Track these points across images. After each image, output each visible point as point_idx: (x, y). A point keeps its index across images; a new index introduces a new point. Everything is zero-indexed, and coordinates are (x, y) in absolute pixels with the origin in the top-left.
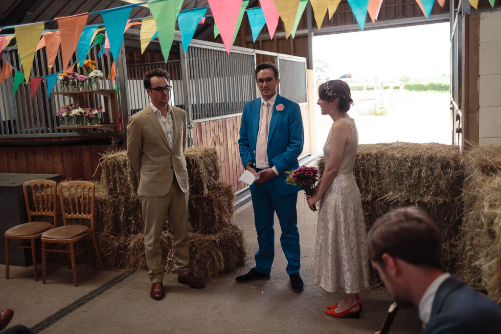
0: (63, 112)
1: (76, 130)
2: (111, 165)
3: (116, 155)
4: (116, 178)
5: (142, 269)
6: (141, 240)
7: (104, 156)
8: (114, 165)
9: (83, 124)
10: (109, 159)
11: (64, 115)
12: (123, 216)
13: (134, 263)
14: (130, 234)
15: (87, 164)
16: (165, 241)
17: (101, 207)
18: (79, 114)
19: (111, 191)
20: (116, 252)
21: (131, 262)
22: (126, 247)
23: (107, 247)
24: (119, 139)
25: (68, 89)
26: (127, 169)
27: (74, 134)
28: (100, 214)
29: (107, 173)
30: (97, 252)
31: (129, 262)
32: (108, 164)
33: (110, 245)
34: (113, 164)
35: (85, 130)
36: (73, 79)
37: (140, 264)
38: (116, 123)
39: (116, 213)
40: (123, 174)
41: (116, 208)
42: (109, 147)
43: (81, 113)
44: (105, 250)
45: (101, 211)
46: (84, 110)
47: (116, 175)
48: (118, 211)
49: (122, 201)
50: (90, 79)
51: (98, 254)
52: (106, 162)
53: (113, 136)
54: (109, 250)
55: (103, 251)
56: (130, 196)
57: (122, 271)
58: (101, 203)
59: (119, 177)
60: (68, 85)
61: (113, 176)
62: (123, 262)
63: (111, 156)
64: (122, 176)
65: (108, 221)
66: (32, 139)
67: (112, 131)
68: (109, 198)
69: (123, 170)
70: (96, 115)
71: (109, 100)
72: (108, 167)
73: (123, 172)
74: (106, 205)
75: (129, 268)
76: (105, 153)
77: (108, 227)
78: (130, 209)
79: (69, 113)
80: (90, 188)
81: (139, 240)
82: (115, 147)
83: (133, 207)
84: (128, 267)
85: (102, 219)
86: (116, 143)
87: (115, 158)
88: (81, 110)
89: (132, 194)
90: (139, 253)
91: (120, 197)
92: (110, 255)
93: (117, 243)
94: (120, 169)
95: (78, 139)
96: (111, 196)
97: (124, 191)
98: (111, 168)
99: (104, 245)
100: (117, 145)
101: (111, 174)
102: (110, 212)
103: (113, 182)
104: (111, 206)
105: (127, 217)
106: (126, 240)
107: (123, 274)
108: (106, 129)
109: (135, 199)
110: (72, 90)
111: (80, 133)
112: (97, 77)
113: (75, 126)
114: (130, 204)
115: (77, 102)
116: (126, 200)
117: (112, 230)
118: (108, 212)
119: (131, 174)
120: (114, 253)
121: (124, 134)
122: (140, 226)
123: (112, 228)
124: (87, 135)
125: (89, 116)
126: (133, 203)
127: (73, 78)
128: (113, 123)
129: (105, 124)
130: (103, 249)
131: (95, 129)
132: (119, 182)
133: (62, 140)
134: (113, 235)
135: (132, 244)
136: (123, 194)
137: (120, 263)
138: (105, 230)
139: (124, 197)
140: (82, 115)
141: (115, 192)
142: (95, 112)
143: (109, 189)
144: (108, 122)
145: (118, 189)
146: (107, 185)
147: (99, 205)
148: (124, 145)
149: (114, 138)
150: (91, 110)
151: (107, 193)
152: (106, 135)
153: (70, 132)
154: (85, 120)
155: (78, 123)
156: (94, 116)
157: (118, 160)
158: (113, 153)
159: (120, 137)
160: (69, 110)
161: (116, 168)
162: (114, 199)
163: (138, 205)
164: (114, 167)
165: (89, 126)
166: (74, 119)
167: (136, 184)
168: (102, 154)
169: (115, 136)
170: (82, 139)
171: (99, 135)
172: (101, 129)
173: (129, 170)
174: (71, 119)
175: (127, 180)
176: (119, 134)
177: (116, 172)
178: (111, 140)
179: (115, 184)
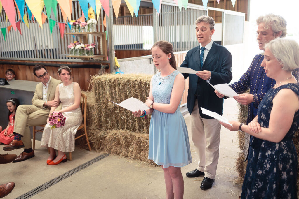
0: (72, 46)
1: (82, 58)
2: (97, 83)
3: (101, 77)
4: (99, 93)
5: (114, 153)
6: (114, 135)
7: (94, 77)
8: (99, 83)
9: (84, 55)
10: (96, 79)
11: (72, 48)
12: (104, 117)
13: (109, 149)
14: (108, 129)
15: (88, 80)
16: (129, 137)
17: (91, 110)
18: (81, 48)
19: (97, 100)
20: (98, 140)
21: (107, 148)
22: (105, 137)
23: (93, 137)
24: (106, 66)
25: (76, 31)
26: (107, 87)
27: (80, 61)
28: (90, 115)
29: (95, 88)
30: (87, 139)
31: (106, 148)
33: (95, 135)
34: (98, 83)
35: (86, 59)
36: (78, 25)
37: (113, 150)
38: (105, 55)
39: (100, 115)
40: (104, 90)
41: (100, 112)
42: (100, 70)
43: (82, 47)
44: (92, 138)
45: (90, 112)
46: (85, 45)
47: (100, 90)
48: (101, 114)
49: (103, 107)
50: (89, 25)
51: (88, 140)
52: (95, 81)
54: (94, 139)
55: (91, 139)
56: (108, 105)
57: (101, 153)
58: (91, 107)
59: (102, 92)
60: (76, 28)
61: (98, 91)
62: (103, 147)
63: (97, 77)
64: (103, 91)
65: (94, 120)
66: (56, 62)
67: (102, 60)
68: (96, 105)
69: (104, 87)
70: (91, 49)
71: (101, 39)
72: (95, 84)
73: (104, 88)
74: (94, 109)
75: (106, 152)
76: (95, 75)
77: (95, 123)
78: (108, 113)
79: (75, 47)
81: (113, 134)
82: (103, 70)
83: (110, 112)
84: (105, 150)
85: (91, 117)
86: (104, 68)
87: (100, 79)
88: (82, 45)
89: (110, 104)
90: (113, 143)
91: (102, 105)
92: (95, 142)
93: (99, 135)
94: (103, 87)
95: (82, 64)
96: (97, 104)
97: (104, 101)
98: (97, 85)
99: (91, 135)
100: (105, 70)
101: (97, 89)
102: (96, 114)
104: (96, 110)
105: (106, 118)
106: (105, 133)
107: (102, 155)
108: (98, 58)
109: (111, 107)
110: (78, 32)
111: (83, 60)
112: (92, 23)
113: (78, 56)
114: (108, 110)
115: (82, 40)
116: (106, 107)
117: (97, 125)
118: (94, 113)
119: (109, 90)
120: (97, 141)
121: (109, 62)
122: (114, 125)
123: (96, 124)
124: (87, 62)
125: (87, 50)
126: (110, 110)
127: (78, 23)
128: (102, 55)
129: (99, 55)
130: (90, 138)
131: (92, 59)
132: (102, 95)
133: (74, 64)
134: (97, 129)
135: (108, 137)
136: (104, 103)
137: (101, 148)
138: (93, 125)
139: (104, 105)
140: (83, 49)
141: (99, 101)
142: (91, 47)
143: (96, 99)
144: (100, 54)
145: (101, 99)
146: (94, 96)
147: (89, 108)
148: (109, 70)
149: (103, 65)
150: (88, 46)
151: (95, 101)
152: (98, 63)
153: (78, 59)
154: (85, 52)
155: (81, 54)
156: (90, 50)
157: (101, 80)
158: (100, 75)
159: (107, 64)
160: (75, 45)
161: (100, 85)
162: (99, 106)
163: (113, 111)
164: (99, 85)
165: (87, 56)
166: (78, 51)
167: (112, 97)
168: (92, 76)
169: (103, 64)
170: (85, 64)
171: (94, 62)
172: (94, 58)
173: (108, 87)
174: (77, 51)
175: (106, 94)
176: (106, 62)
177: (100, 88)
178: (101, 66)
179: (99, 96)
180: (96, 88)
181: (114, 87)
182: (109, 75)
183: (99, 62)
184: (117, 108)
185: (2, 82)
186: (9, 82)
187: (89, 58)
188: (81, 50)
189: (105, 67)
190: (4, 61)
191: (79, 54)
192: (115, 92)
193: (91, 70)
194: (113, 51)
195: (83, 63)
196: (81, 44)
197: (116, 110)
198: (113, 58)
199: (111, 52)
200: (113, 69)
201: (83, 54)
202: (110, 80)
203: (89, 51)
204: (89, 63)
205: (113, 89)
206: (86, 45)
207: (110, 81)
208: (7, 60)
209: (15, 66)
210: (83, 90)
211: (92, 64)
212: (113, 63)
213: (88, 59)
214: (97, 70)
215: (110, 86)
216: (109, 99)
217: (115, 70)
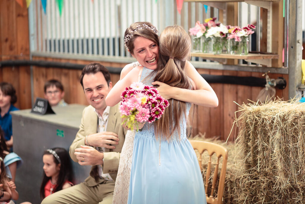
0: (198, 31)
1: (221, 60)
2: (252, 124)
3: (262, 107)
4: (256, 147)
7: (244, 107)
8: (256, 123)
9: (225, 51)
10: (250, 113)
11: (200, 34)
15: (230, 115)
17: (231, 188)
18: (219, 35)
24: (278, 80)
26: (274, 133)
27: (217, 65)
29: (245, 136)
32: (248, 120)
34: (254, 122)
35: (230, 62)
38: (277, 54)
40: (268, 141)
41: (253, 197)
42: (263, 91)
43: (222, 33)
45: (230, 195)
46: (229, 28)
47: (259, 141)
49: (263, 185)
52: (246, 117)
53: (268, 74)
56: (275, 179)
58: (232, 182)
59: (263, 145)
61: (254, 142)
63: (253, 108)
64: (266, 144)
67: (270, 65)
68: (245, 177)
70: (244, 37)
71: (270, 15)
72: (247, 124)
73: (269, 137)
74: (239, 188)
76: (247, 103)
78: (274, 202)
79: (206, 32)
80: (220, 156)
82: (270, 91)
83: (278, 199)
86: (272, 86)
87: (258, 113)
88: (223, 28)
89: (280, 177)
91: (261, 178)
94: (265, 133)
95: (220, 74)
96: (248, 174)
97: (267, 170)
98: (252, 128)
100: (274, 90)
101: (251, 137)
102: (243, 201)
103: (253, 152)
108: (260, 61)
109: (282, 187)
111: (224, 65)
113: (211, 53)
114: (275, 193)
115: (225, 15)
118: (240, 199)
119: (280, 143)
121: (287, 73)
124: (233, 69)
125: (234, 39)
126: (278, 192)
128: (271, 54)
129: (261, 53)
131: (244, 62)
132: (261, 154)
139: (266, 179)
140: (225, 37)
141: (254, 168)
142: (242, 33)
143: (247, 162)
144: (264, 52)
145: (259, 164)
146: (243, 155)
147: (228, 185)
148: (285, 91)
149: (270, 78)
150: (237, 29)
151: (243, 168)
152: (259, 72)
153: (211, 61)
154: (229, 45)
155: (218, 49)
156: (240, 40)
157: (263, 117)
158: (259, 103)
159: (281, 76)
160: (207, 27)
161: (259, 129)
162: (252, 181)
163: (286, 197)
164: (255, 128)
165: (231, 55)
166: (213, 42)
167: (286, 160)
168: (242, 104)
169: (272, 76)
170: (226, 74)
171: (250, 70)
172: (250, 61)
173: (278, 135)
174: (210, 42)
175: (273, 152)
176: (279, 71)
177: (259, 136)
178: (265, 80)
179: (255, 156)
180: (247, 134)
181: (293, 137)
182: (283, 103)
183: (261, 71)
184: (298, 191)
185: (40, 107)
186: (54, 109)
187: (239, 60)
188: (221, 41)
189: (275, 85)
190: (50, 61)
191: (214, 50)
192: (296, 148)
193: (241, 89)
194: (298, 44)
195: (223, 71)
196: (221, 25)
197: (295, 196)
198: (298, 62)
199: (293, 47)
200: (295, 89)
201: (224, 49)
202: (284, 116)
203: (238, 43)
204: (237, 71)
205: (290, 139)
206: (233, 28)
207: (284, 119)
208: (57, 59)
209: (71, 72)
210: (218, 137)
211: (243, 74)
212: (297, 74)
213: (236, 62)
214: (255, 89)
215: (284, 133)
216: (279, 165)
217: (300, 93)
